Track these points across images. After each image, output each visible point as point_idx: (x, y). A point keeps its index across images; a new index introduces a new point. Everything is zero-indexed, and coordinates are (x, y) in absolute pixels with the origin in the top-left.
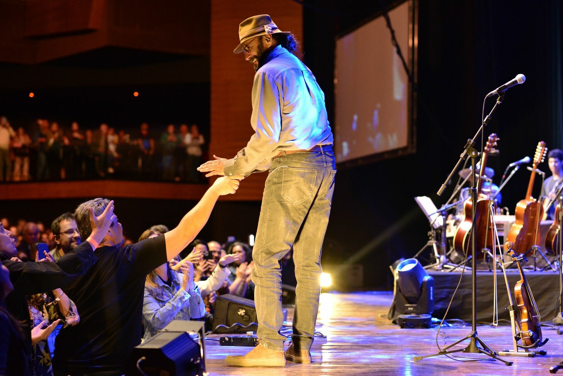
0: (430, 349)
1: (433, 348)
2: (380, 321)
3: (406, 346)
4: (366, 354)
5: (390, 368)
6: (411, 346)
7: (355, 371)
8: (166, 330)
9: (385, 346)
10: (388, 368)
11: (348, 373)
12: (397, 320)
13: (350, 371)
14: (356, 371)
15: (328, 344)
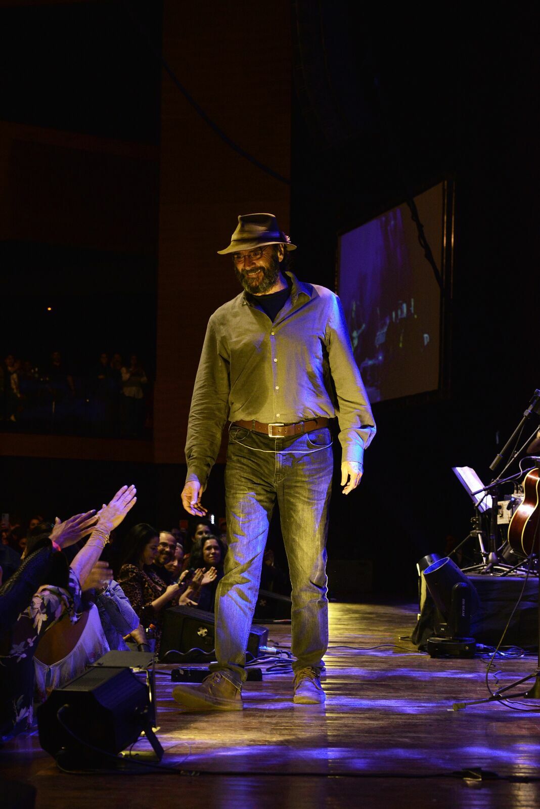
0: (475, 691)
1: (479, 689)
2: (400, 645)
3: (440, 686)
4: (384, 697)
5: (421, 721)
6: (448, 685)
7: (369, 724)
8: (99, 664)
9: (410, 685)
10: (417, 720)
11: (360, 728)
12: (426, 645)
13: (361, 724)
14: (371, 724)
15: (328, 681)
